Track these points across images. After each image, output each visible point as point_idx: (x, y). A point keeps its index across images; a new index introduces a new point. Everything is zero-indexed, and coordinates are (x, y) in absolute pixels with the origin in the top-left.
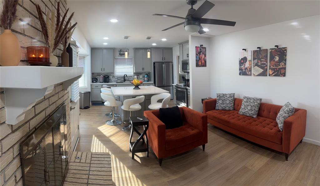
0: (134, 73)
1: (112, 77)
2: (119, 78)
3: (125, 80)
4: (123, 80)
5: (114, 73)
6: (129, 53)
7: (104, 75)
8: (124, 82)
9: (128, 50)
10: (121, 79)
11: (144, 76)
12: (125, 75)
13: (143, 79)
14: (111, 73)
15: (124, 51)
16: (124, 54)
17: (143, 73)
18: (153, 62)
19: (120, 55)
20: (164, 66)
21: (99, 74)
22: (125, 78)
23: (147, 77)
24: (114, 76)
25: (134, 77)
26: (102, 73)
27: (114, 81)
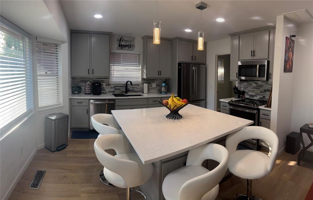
5: (110, 79)
6: (135, 45)
7: (93, 80)
8: (126, 93)
9: (134, 39)
10: (121, 88)
11: (159, 84)
12: (129, 82)
13: (157, 88)
14: (105, 78)
15: (127, 41)
16: (126, 46)
17: (157, 80)
18: (178, 63)
19: (119, 47)
20: (195, 70)
21: (84, 79)
22: (128, 88)
23: (165, 87)
24: (110, 83)
25: (143, 85)
26: (89, 78)
27: (109, 91)
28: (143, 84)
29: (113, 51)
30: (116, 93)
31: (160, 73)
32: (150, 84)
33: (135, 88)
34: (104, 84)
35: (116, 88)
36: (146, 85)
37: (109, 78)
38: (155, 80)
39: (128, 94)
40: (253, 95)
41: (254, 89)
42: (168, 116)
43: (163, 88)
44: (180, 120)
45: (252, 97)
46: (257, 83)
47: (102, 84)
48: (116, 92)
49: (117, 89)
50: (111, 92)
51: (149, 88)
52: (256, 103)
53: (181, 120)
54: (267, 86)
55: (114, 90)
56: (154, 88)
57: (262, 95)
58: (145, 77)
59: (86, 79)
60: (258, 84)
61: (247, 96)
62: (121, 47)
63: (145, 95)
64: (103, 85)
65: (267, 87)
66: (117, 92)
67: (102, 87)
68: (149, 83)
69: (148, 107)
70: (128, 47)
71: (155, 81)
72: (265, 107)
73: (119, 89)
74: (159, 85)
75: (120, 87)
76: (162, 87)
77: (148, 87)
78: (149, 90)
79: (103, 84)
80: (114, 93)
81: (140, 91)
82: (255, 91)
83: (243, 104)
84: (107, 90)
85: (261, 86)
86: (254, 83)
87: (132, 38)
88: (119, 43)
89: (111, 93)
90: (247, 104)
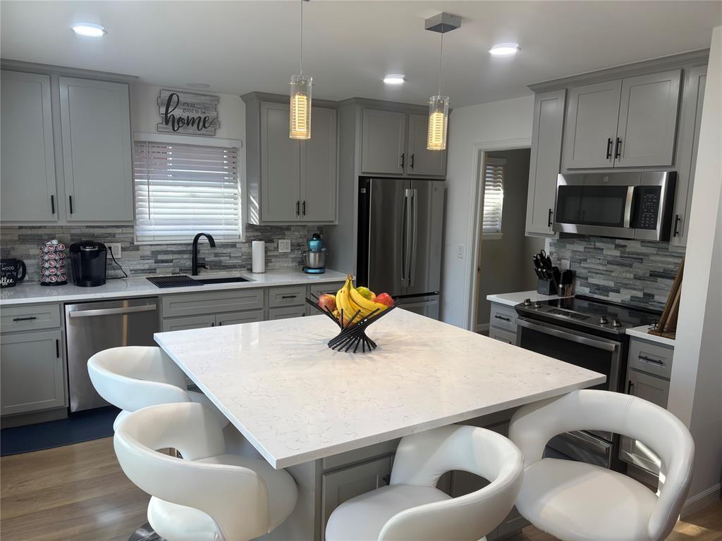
0: (249, 227)
1: (123, 249)
2: (166, 252)
3: (197, 266)
4: (189, 263)
5: (136, 227)
6: (221, 119)
7: (72, 235)
8: (195, 273)
9: (216, 99)
10: (176, 256)
11: (301, 241)
12: (201, 237)
13: (292, 256)
14: (117, 227)
15: (193, 105)
16: (190, 122)
17: (292, 229)
18: (360, 177)
19: (167, 124)
20: (412, 198)
21: (34, 232)
22: (200, 256)
23: (319, 251)
24: (135, 243)
25: (251, 246)
26: (54, 227)
27: (135, 270)
28: (249, 241)
29: (143, 137)
30: (160, 274)
31: (301, 208)
32: (272, 241)
33: (224, 255)
34: (117, 247)
35: (160, 257)
36: (258, 247)
37: (132, 227)
38: (288, 228)
39: (203, 275)
40: (604, 286)
41: (610, 267)
42: (333, 343)
43: (312, 255)
44: (370, 355)
45: (601, 294)
46: (626, 246)
47: (107, 245)
48: (158, 271)
49: (163, 261)
50: (143, 271)
51: (269, 254)
52: (615, 316)
53: (373, 355)
54: (662, 259)
55: (154, 265)
56: (285, 255)
57: (640, 290)
58: (255, 220)
59: (40, 232)
60: (628, 250)
61: (581, 289)
62: (170, 123)
63: (258, 280)
64: (110, 248)
65: (662, 262)
66: (164, 272)
67: (109, 256)
68: (268, 240)
69: (266, 317)
70: (195, 126)
71: (287, 233)
72: (651, 332)
73: (171, 261)
74: (299, 245)
75: (173, 252)
76: (310, 250)
77: (266, 252)
78: (267, 261)
79: (112, 245)
80: (151, 276)
81: (242, 267)
82: (613, 274)
83: (567, 314)
84: (127, 266)
85: (640, 258)
86: (613, 246)
87: (208, 98)
88: (163, 110)
89: (144, 277)
90: (584, 318)
